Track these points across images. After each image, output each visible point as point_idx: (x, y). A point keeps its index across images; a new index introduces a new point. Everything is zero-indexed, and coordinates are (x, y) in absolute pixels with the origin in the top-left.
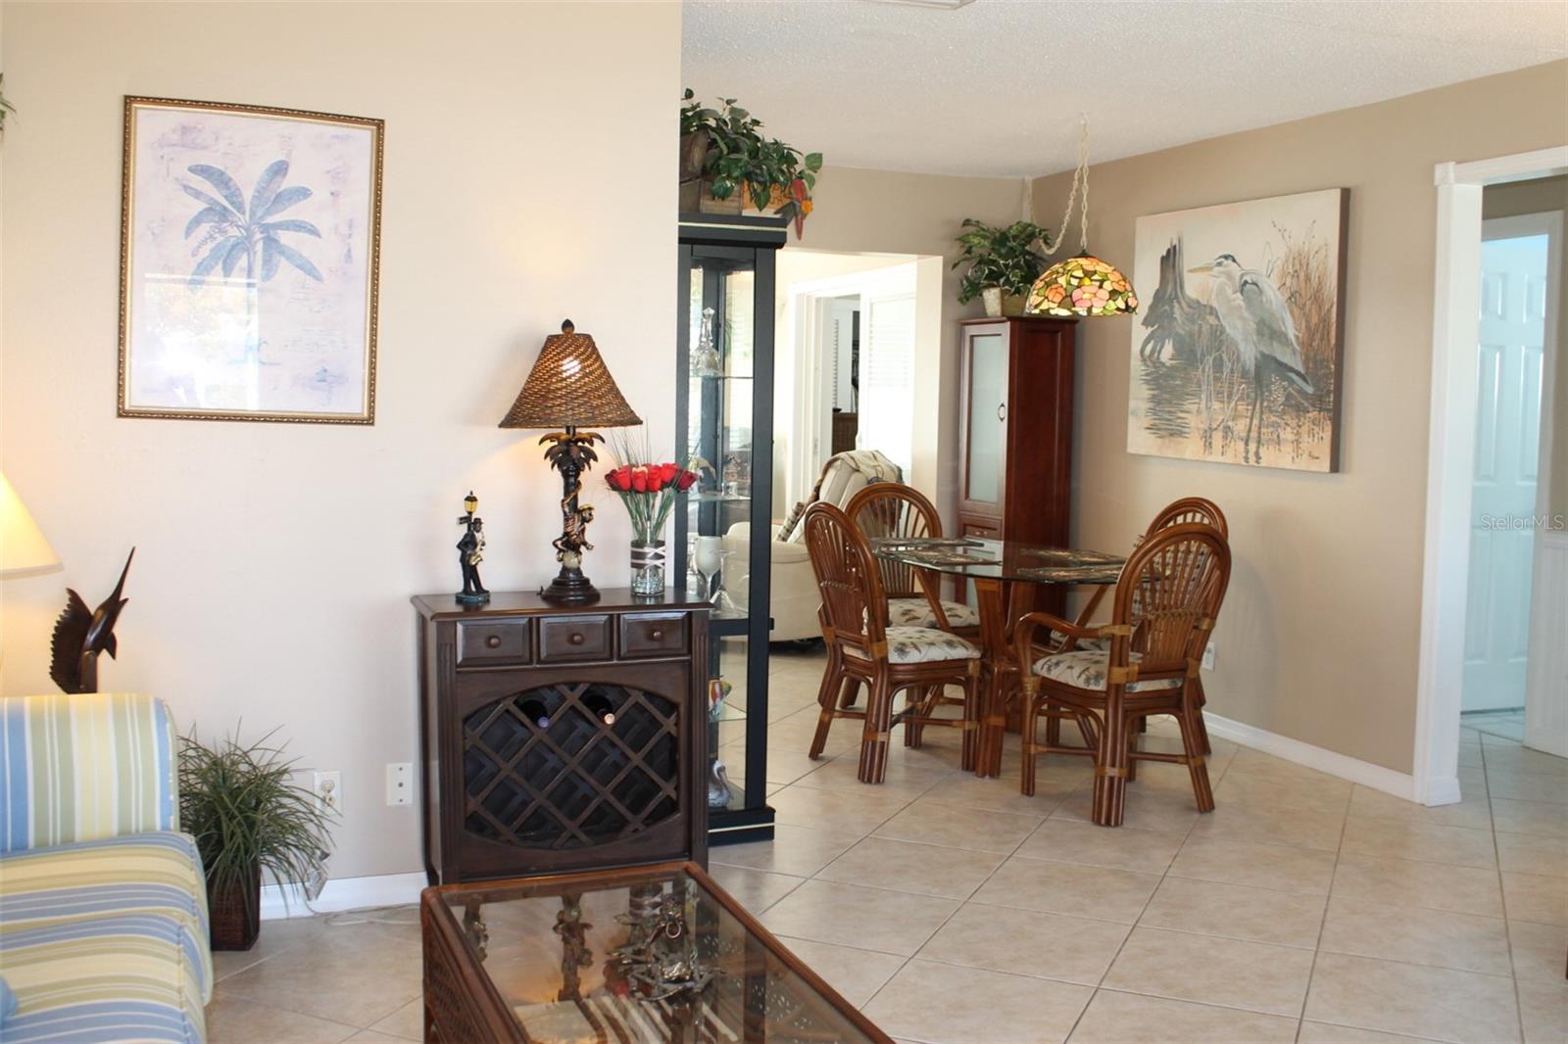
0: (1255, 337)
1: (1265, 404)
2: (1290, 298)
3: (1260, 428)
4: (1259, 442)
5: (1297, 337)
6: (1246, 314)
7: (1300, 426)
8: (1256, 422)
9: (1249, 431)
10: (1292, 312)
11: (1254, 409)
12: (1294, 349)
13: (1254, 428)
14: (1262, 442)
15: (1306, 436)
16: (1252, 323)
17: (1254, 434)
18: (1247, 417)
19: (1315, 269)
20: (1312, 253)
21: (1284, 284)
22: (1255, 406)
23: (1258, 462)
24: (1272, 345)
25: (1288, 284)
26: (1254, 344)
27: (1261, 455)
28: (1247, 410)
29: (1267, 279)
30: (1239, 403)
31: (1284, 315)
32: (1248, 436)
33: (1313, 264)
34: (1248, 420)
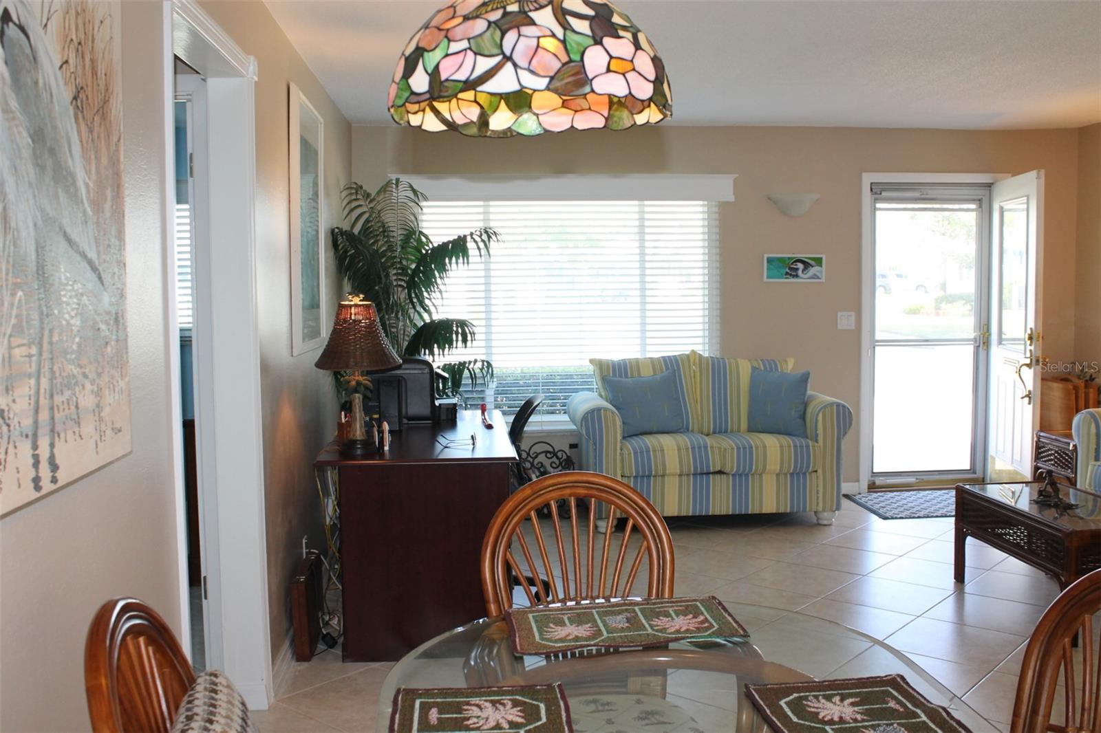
0: (32, 171)
1: (56, 338)
2: (75, 98)
3: (52, 396)
4: (52, 430)
5: (87, 186)
6: (14, 104)
7: (99, 375)
8: (45, 383)
9: (37, 411)
10: (79, 132)
11: (40, 354)
12: (85, 212)
13: (44, 402)
14: (59, 428)
15: (107, 392)
16: (25, 134)
17: (44, 416)
18: (30, 376)
19: (101, 55)
20: (97, 23)
21: (66, 62)
22: (40, 344)
23: (54, 480)
24: (56, 196)
25: (71, 61)
26: (30, 184)
27: (58, 461)
28: (30, 356)
29: (40, 30)
30: (16, 341)
31: (69, 128)
32: (36, 422)
33: (99, 45)
34: (33, 381)
